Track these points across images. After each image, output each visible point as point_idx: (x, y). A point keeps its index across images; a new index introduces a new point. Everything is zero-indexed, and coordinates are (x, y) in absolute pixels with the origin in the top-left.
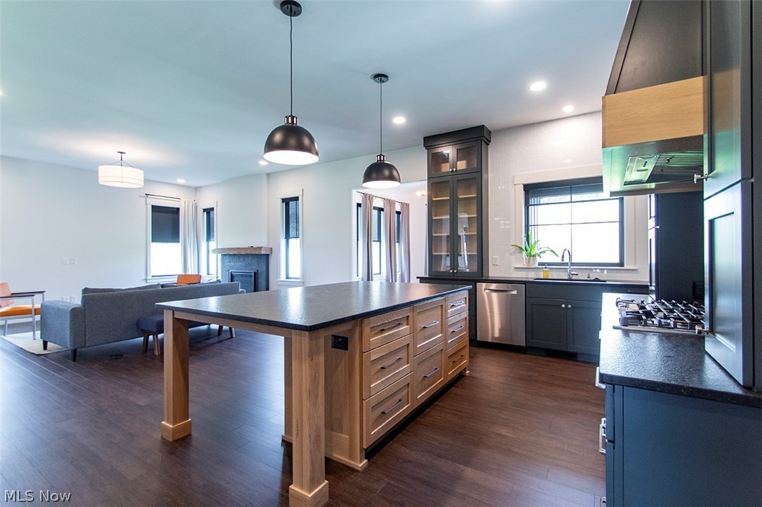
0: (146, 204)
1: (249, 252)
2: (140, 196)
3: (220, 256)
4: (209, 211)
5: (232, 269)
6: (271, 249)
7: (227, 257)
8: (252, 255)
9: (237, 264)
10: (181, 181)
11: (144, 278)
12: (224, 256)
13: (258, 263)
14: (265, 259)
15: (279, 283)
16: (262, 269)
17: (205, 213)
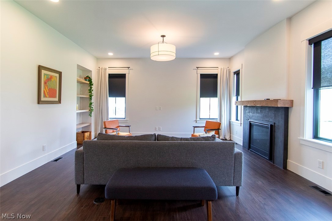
0: (197, 74)
1: (264, 105)
2: (194, 69)
3: (243, 107)
4: (237, 73)
5: (251, 118)
6: (292, 101)
7: (248, 108)
8: (269, 107)
9: (255, 115)
10: (217, 54)
11: (195, 120)
12: (245, 107)
13: (275, 116)
14: (283, 112)
15: (302, 142)
16: (280, 123)
17: (235, 75)
